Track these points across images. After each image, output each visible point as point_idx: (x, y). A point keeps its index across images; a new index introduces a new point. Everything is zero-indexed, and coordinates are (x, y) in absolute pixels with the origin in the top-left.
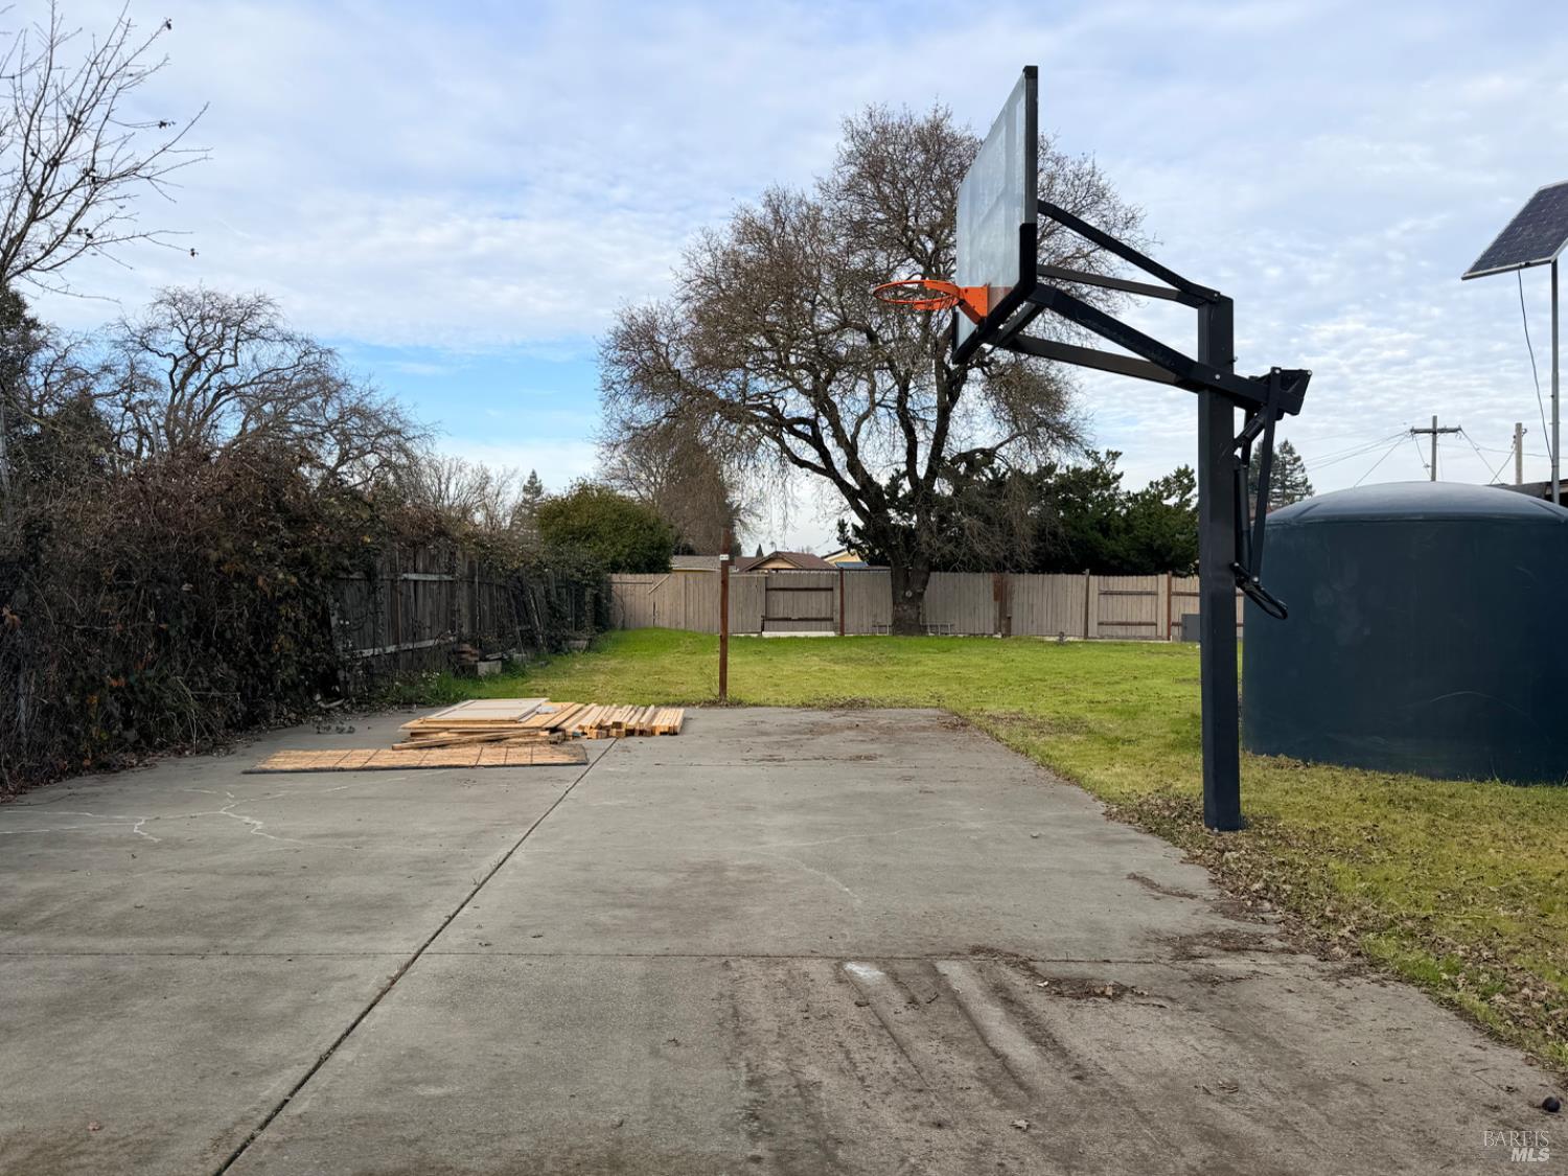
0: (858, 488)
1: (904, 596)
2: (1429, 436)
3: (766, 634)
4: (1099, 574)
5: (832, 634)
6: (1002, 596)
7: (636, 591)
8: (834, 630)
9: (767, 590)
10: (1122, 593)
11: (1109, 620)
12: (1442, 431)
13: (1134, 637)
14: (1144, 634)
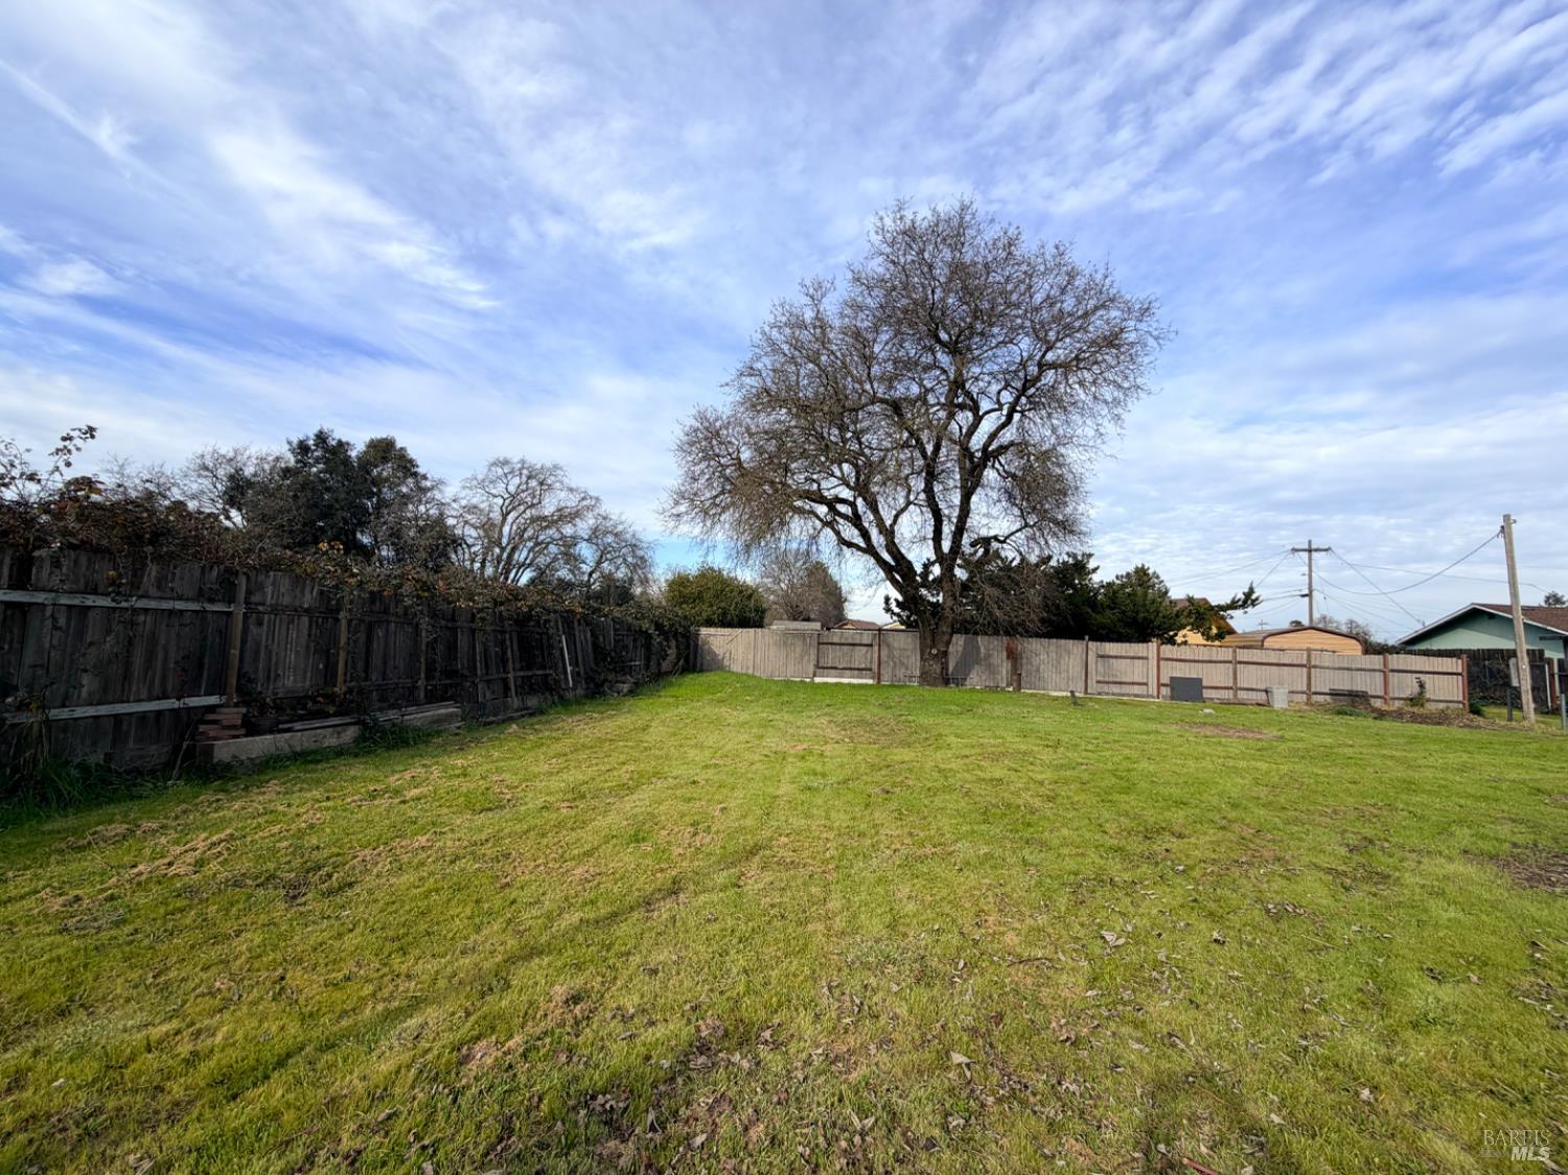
0: (893, 563)
1: (930, 653)
2: (1306, 554)
3: (817, 680)
4: (1097, 640)
5: (870, 682)
6: (1013, 656)
7: (719, 640)
8: (873, 678)
9: (819, 644)
10: (1116, 657)
11: (1106, 679)
12: (1316, 550)
13: (1128, 695)
14: (1136, 692)
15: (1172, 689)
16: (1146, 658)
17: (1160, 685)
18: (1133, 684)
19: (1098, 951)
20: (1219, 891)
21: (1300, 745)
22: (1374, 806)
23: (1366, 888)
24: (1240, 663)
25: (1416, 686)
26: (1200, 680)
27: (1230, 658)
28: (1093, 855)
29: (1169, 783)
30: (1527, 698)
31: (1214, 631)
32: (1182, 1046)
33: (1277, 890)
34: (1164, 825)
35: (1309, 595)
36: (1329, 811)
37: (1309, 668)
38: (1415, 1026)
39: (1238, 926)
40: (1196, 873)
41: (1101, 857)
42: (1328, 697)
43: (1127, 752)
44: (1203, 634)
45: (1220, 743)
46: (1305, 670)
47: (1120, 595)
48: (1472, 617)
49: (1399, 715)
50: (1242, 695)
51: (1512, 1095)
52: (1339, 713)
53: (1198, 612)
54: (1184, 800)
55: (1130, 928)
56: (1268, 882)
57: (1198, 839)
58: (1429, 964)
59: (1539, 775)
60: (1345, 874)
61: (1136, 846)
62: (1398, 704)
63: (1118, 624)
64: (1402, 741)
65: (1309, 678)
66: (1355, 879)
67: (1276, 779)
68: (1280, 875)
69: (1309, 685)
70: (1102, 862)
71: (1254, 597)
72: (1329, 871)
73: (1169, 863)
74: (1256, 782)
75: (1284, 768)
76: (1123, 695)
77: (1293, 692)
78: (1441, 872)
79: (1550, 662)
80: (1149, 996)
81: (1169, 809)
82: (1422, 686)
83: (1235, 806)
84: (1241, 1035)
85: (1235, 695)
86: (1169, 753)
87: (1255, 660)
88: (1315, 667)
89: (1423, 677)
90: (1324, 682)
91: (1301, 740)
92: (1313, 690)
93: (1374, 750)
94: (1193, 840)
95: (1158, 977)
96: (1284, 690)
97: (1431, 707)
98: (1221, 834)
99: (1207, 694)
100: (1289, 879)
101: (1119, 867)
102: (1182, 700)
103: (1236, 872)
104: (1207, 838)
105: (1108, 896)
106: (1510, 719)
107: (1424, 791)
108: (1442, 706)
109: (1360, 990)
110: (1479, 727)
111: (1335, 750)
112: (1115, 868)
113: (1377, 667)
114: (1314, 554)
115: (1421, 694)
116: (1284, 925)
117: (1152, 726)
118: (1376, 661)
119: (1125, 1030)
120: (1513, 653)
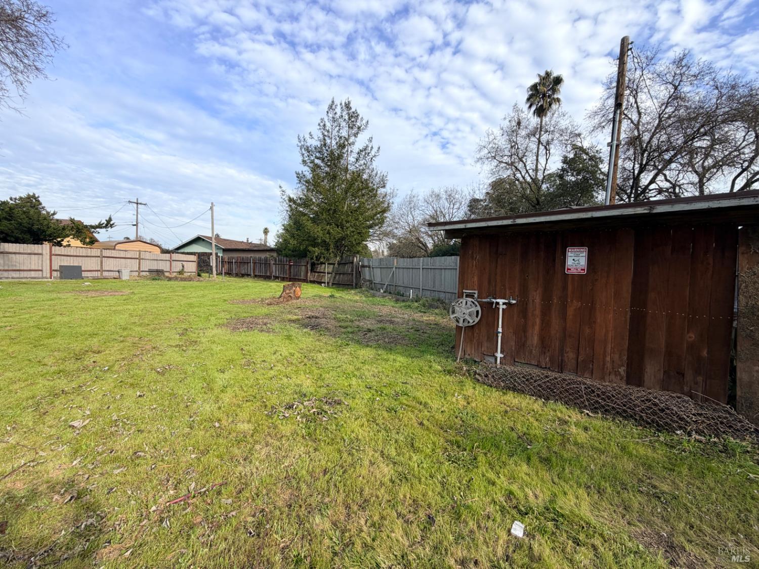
2: (135, 205)
10: (15, 253)
11: (6, 268)
12: (140, 204)
13: (27, 278)
14: (33, 276)
15: (61, 273)
16: (41, 254)
17: (51, 271)
18: (30, 270)
19: (70, 436)
20: (131, 372)
21: (143, 295)
22: (182, 315)
23: (191, 348)
24: (104, 257)
25: (181, 266)
26: (81, 267)
27: (99, 255)
28: (41, 381)
29: (81, 326)
30: (214, 269)
31: (88, 240)
32: (142, 454)
33: (158, 362)
34: (86, 349)
35: (136, 225)
36: (167, 321)
37: (140, 260)
38: (222, 391)
39: (147, 385)
40: (116, 367)
41: (48, 380)
42: (148, 273)
43: (42, 313)
44: (81, 241)
45: (103, 300)
46: (138, 260)
47: (16, 211)
48: (198, 240)
49: (176, 279)
50: (105, 274)
51: (251, 398)
52: (153, 279)
53: (78, 228)
54: (95, 333)
55: (88, 412)
56: (153, 360)
57: (110, 350)
58: (219, 368)
59: (223, 295)
60: (182, 345)
61: (71, 366)
62: (175, 274)
63: (16, 231)
64: (181, 288)
65: (139, 264)
66: (186, 346)
67: (140, 312)
68: (158, 355)
69: (139, 268)
70: (52, 383)
71: (111, 223)
72: (177, 346)
73: (98, 368)
74: (131, 315)
75: (141, 306)
76: (22, 278)
77: (131, 271)
78: (211, 335)
79: (219, 257)
80: (114, 442)
81: (87, 339)
82: (183, 266)
83: (125, 329)
84: (167, 432)
85: (102, 274)
86: (74, 309)
87: (113, 255)
88: (142, 259)
89: (184, 263)
90: (146, 266)
91: (142, 293)
92: (141, 270)
93: (173, 294)
94: (107, 352)
95: (116, 429)
96: (128, 270)
97: (186, 275)
98: (122, 345)
99: (84, 274)
100: (161, 355)
101: (65, 381)
102: (69, 279)
103: (136, 360)
104: (115, 349)
105: (64, 401)
106: (209, 277)
107: (196, 307)
108: (189, 274)
109: (203, 388)
110: (202, 281)
111: (159, 295)
112: (62, 383)
113: (168, 259)
114: (139, 206)
115: (183, 269)
116: (167, 375)
117: (54, 295)
118: (167, 256)
119: (108, 468)
120: (211, 254)
